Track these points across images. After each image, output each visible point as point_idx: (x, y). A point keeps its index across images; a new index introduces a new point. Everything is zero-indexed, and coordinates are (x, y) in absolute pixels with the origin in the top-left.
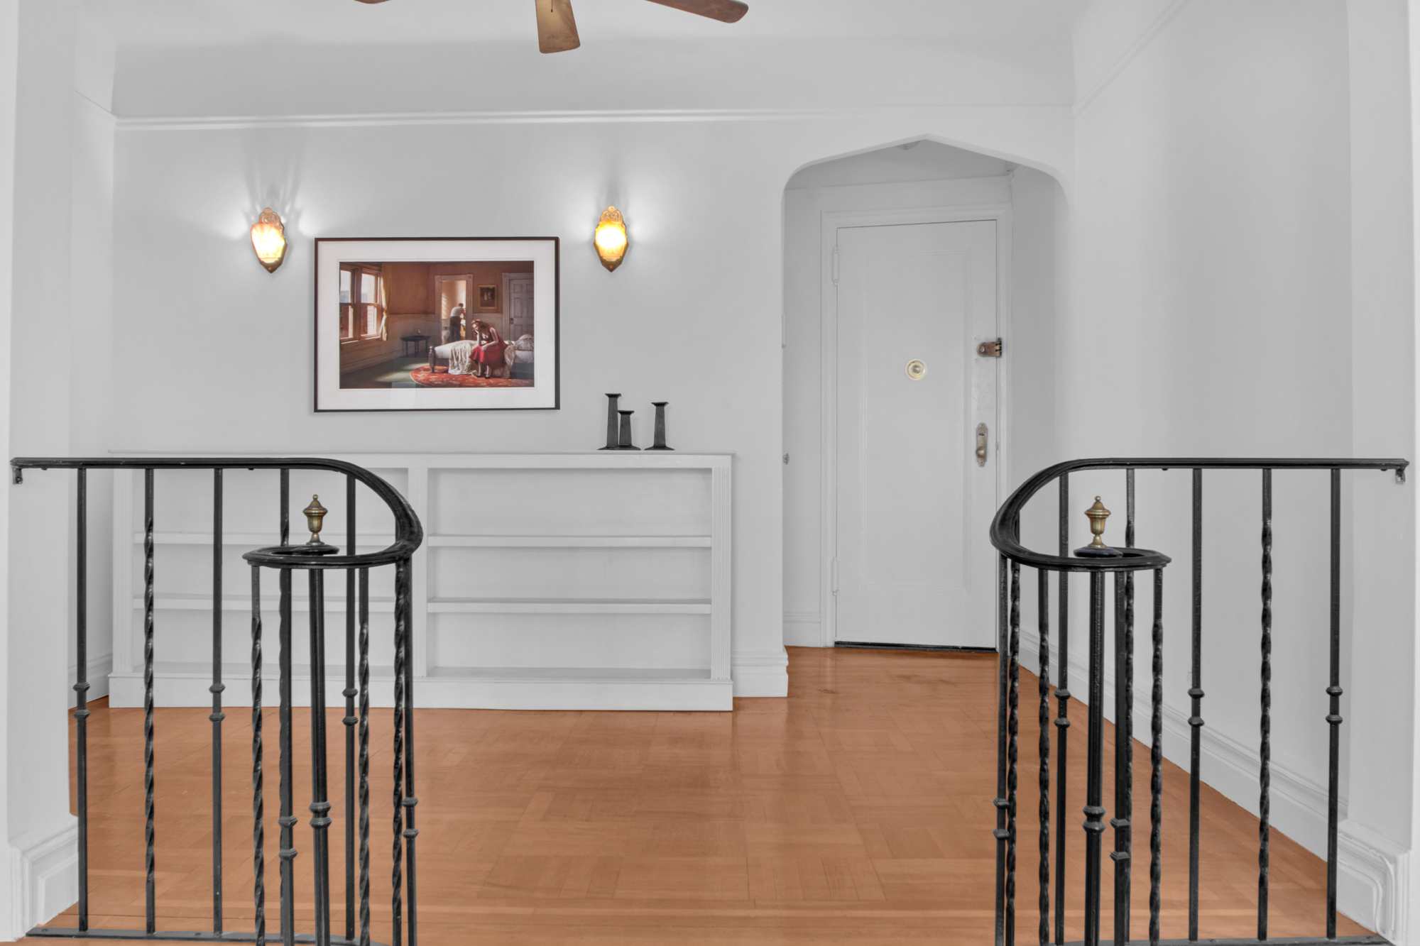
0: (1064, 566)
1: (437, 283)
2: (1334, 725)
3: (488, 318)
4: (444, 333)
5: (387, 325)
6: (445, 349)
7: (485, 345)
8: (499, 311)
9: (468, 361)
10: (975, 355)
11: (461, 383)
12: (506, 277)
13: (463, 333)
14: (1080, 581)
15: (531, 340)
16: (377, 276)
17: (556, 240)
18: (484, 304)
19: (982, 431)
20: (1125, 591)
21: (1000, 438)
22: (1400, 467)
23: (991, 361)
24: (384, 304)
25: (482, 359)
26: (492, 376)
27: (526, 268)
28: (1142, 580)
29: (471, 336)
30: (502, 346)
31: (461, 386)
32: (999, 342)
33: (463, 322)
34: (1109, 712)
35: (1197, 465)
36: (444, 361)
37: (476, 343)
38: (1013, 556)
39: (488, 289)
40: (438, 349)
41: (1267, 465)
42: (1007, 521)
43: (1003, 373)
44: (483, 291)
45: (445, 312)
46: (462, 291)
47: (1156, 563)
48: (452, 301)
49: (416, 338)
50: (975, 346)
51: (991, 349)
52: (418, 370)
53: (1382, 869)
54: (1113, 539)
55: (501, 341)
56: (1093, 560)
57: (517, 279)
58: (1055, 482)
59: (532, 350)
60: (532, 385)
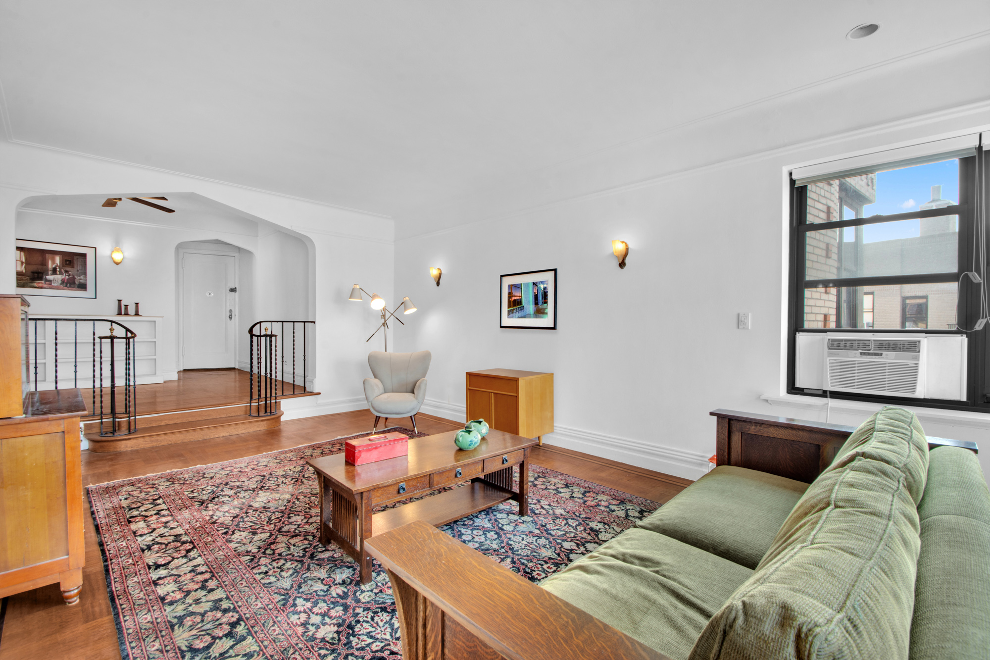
0: (260, 336)
1: (47, 256)
2: (305, 360)
3: (68, 269)
4: (50, 272)
5: (25, 267)
6: (50, 277)
7: (67, 277)
8: (73, 267)
9: (60, 282)
10: (228, 291)
11: (57, 288)
12: (75, 257)
13: (58, 273)
14: (263, 339)
15: (86, 277)
16: (21, 251)
17: (96, 248)
18: (66, 264)
19: (231, 311)
20: (271, 341)
21: (236, 312)
22: (314, 322)
23: (233, 293)
24: (24, 261)
25: (66, 281)
26: (70, 287)
27: (84, 256)
28: (274, 338)
29: (61, 273)
30: (74, 278)
31: (57, 289)
32: (236, 288)
33: (58, 269)
34: (269, 375)
35: (283, 322)
36: (50, 281)
37: (64, 277)
38: (252, 335)
39: (68, 260)
40: (47, 277)
41: (294, 322)
42: (251, 331)
43: (237, 297)
44: (66, 261)
45: (50, 265)
46: (58, 260)
47: (276, 336)
48: (53, 262)
49: (38, 273)
50: (228, 289)
51: (233, 290)
52: (39, 283)
53: (312, 382)
54: (269, 333)
55: (74, 277)
56: (266, 336)
57: (80, 259)
58: (259, 324)
59: (86, 280)
60: (86, 290)
